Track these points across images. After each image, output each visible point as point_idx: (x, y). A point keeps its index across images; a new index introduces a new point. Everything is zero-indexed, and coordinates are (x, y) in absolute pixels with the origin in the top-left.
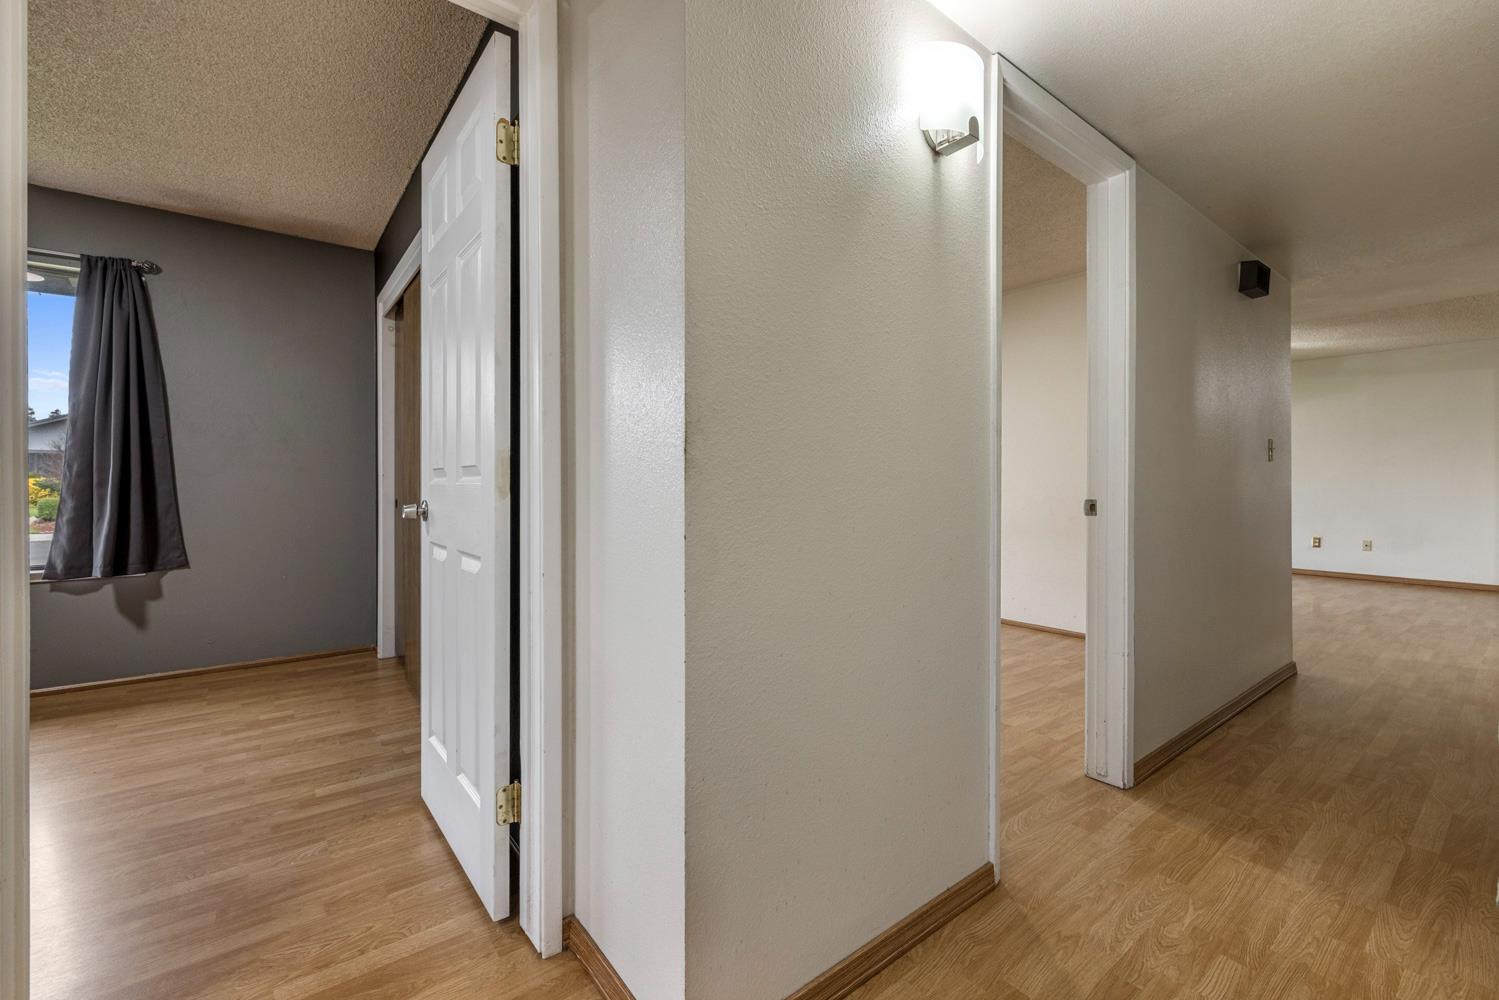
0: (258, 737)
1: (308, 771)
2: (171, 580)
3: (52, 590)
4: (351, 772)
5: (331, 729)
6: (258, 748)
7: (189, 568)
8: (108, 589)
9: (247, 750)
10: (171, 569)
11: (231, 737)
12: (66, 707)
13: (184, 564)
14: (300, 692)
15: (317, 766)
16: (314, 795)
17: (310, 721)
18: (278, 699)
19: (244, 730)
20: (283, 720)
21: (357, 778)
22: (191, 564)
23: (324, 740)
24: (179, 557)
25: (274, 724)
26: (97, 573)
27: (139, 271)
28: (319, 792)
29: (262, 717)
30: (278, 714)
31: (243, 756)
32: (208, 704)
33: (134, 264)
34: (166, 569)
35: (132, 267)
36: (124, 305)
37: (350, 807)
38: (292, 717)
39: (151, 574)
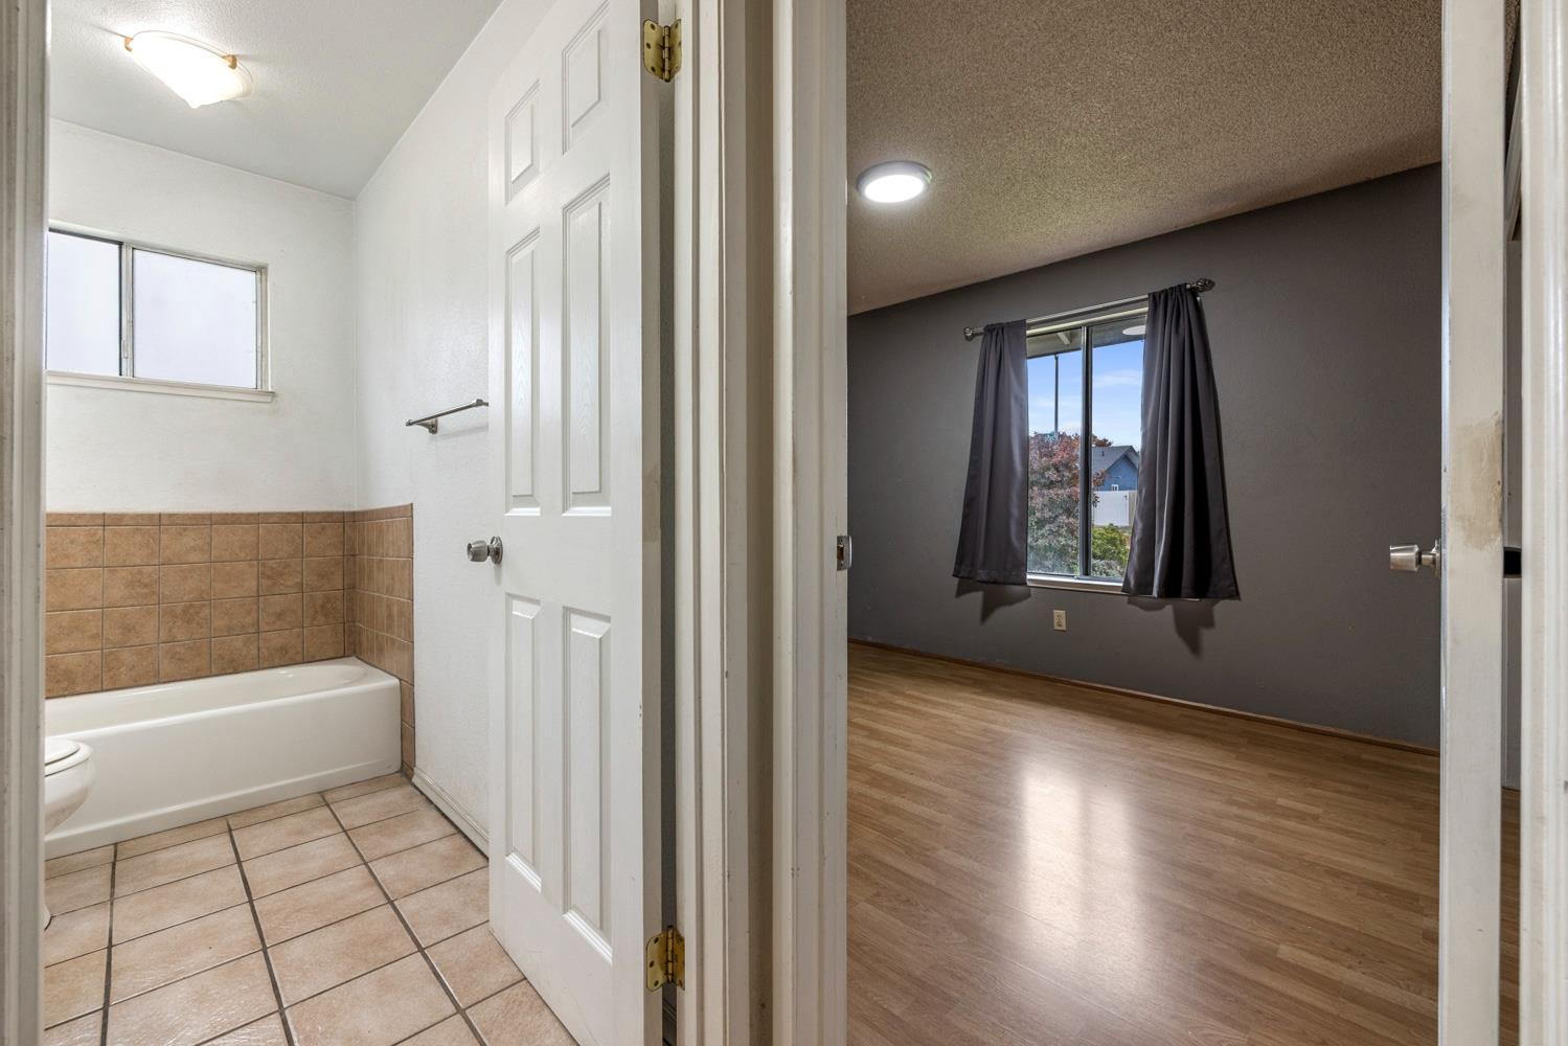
0: (1262, 826)
1: (1287, 908)
2: (1222, 609)
3: (1129, 603)
4: (1348, 950)
5: (1358, 863)
6: (1251, 839)
7: (1239, 599)
8: (1169, 610)
9: (1237, 835)
10: (1224, 598)
11: (1234, 810)
12: (1129, 712)
13: (1235, 594)
14: (1350, 789)
15: (1304, 909)
16: (1276, 951)
17: (1336, 836)
18: (1314, 786)
19: (1250, 808)
20: (1302, 817)
21: (1350, 967)
22: (1242, 596)
23: (1337, 874)
24: (1230, 586)
25: (1288, 817)
26: (1155, 594)
27: (1194, 292)
28: (1286, 951)
29: (1281, 801)
30: (1300, 806)
31: (1230, 841)
32: (1237, 758)
33: (1188, 286)
34: (1218, 597)
35: (1186, 290)
36: (1181, 331)
37: (1314, 1008)
38: (1316, 818)
39: (1204, 600)
